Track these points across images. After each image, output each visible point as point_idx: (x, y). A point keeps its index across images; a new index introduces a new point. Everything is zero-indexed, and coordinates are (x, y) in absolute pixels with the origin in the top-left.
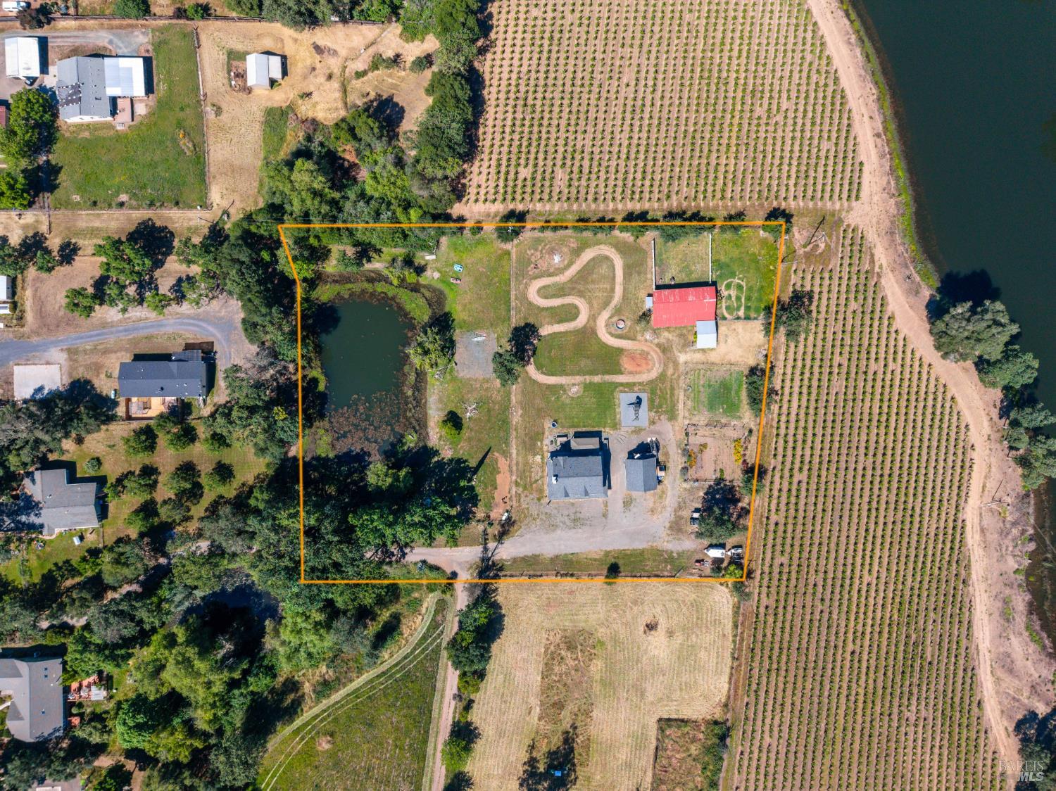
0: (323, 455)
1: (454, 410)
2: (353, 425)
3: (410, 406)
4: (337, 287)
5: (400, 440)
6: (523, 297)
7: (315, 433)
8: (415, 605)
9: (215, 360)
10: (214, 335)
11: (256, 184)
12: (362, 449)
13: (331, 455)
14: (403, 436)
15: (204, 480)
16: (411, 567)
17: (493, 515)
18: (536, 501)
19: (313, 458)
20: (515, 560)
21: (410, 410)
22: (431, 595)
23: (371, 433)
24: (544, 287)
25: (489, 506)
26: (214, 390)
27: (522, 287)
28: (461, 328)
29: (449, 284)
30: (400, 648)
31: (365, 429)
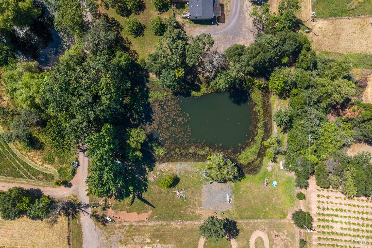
0: (150, 95)
1: (180, 182)
2: (170, 114)
3: (182, 151)
4: (260, 104)
5: (160, 144)
6: (255, 228)
7: (164, 90)
8: (50, 160)
9: (213, 24)
10: (229, 24)
11: (328, 50)
12: (154, 120)
13: (150, 100)
14: (162, 146)
15: (133, 18)
16: (75, 157)
17: (110, 211)
18: (119, 239)
19: (148, 88)
20: (79, 226)
21: (180, 151)
22: (56, 170)
23: (165, 125)
24: (263, 242)
25: (115, 208)
26: (193, 24)
27: (263, 226)
28: (235, 186)
29: (263, 178)
30: (20, 150)
31: (167, 122)
